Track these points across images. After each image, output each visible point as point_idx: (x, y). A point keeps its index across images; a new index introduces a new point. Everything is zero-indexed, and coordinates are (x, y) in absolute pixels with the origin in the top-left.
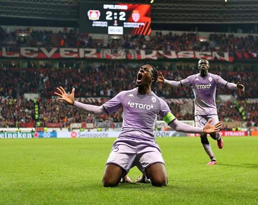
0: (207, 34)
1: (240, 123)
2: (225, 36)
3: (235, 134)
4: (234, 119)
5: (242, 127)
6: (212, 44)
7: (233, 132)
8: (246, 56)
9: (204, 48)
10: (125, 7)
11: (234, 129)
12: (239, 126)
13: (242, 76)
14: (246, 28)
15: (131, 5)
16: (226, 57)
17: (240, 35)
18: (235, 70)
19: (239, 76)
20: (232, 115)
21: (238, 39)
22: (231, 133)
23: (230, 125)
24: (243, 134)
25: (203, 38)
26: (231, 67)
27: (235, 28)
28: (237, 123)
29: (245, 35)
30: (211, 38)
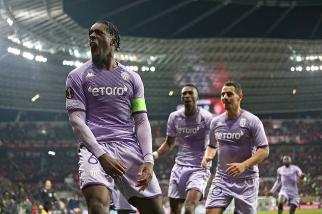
0: (280, 121)
1: (314, 197)
2: (295, 122)
3: (310, 207)
4: (308, 194)
5: (316, 201)
6: (285, 129)
7: (308, 205)
8: (315, 138)
9: (278, 133)
10: (208, 102)
11: (308, 203)
12: (314, 200)
13: (312, 155)
14: (313, 115)
15: (213, 99)
16: (298, 139)
17: (308, 121)
18: (306, 151)
19: (310, 157)
20: (305, 191)
21: (307, 124)
22: (306, 207)
23: (305, 200)
24: (317, 207)
25: (277, 125)
26: (302, 149)
27: (303, 115)
28: (311, 197)
29: (313, 121)
30: (283, 124)
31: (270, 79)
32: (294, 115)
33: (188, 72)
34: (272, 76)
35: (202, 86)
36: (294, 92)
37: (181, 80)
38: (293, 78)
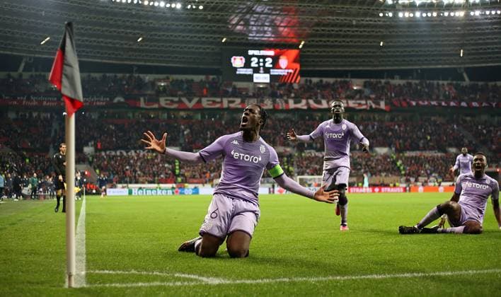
0: (361, 81)
1: (398, 178)
2: (380, 82)
3: (392, 190)
4: (391, 173)
5: (401, 182)
6: (367, 91)
7: (391, 187)
8: (404, 104)
9: (358, 96)
10: (271, 53)
11: (391, 185)
12: (397, 181)
13: (399, 126)
14: (404, 74)
15: (278, 50)
16: (383, 105)
17: (397, 81)
18: (392, 120)
19: (396, 127)
20: (389, 169)
21: (395, 86)
22: (389, 189)
23: (387, 180)
24: (402, 190)
25: (357, 85)
26: (387, 117)
27: (391, 74)
28: (395, 178)
29: (402, 82)
30: (365, 86)
31: (352, 26)
32: (379, 74)
33: (247, 13)
34: (354, 23)
35: (265, 32)
36: (381, 44)
37: (237, 24)
38: (381, 27)
